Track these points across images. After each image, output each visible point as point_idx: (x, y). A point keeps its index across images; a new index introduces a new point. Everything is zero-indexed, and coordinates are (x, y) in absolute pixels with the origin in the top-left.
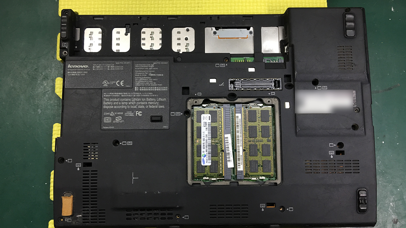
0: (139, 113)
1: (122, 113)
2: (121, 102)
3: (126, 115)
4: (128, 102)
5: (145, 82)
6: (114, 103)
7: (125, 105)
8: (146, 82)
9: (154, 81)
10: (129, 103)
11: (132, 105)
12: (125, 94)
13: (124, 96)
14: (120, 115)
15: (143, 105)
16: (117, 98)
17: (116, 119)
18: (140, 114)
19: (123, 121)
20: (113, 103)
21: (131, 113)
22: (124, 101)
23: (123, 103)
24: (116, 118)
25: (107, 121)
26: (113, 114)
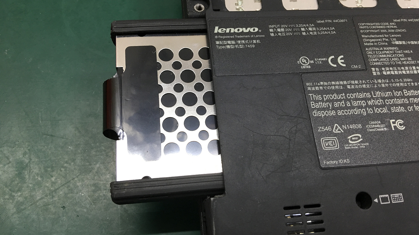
0: (398, 124)
1: (360, 126)
2: (350, 100)
3: (371, 130)
4: (366, 99)
5: (389, 58)
6: (336, 105)
7: (360, 107)
8: (391, 58)
9: (406, 55)
10: (370, 103)
11: (378, 106)
12: (353, 82)
13: (353, 87)
14: (356, 131)
15: (401, 105)
16: (338, 92)
17: (350, 142)
18: (401, 125)
19: (367, 144)
20: (333, 104)
21: (380, 124)
22: (356, 99)
23: (355, 104)
24: (349, 138)
25: (329, 146)
26: (339, 130)
